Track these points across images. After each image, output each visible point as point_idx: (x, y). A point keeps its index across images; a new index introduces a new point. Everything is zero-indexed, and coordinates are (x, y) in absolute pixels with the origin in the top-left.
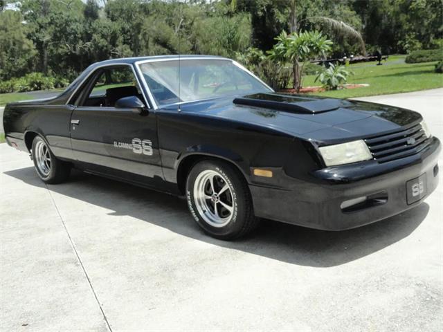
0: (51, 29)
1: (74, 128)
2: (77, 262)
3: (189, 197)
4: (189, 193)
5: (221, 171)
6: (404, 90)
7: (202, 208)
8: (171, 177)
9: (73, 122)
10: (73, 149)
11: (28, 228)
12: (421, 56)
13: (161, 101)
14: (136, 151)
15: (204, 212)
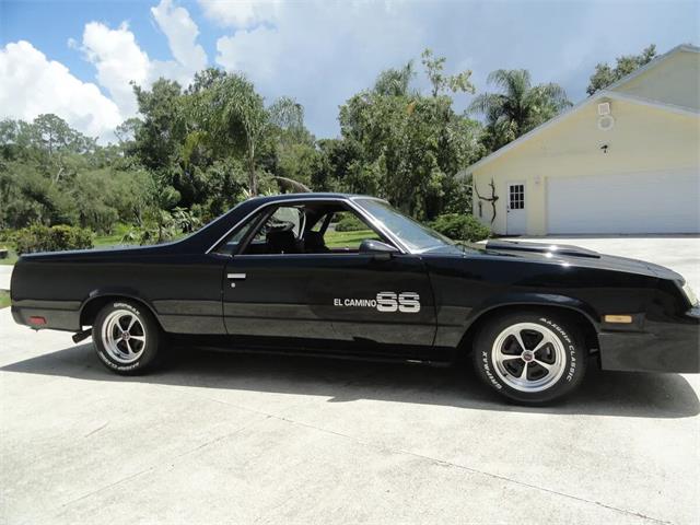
3: (485, 360)
4: (485, 354)
5: (549, 323)
7: (502, 372)
9: (230, 276)
10: (223, 317)
14: (383, 309)
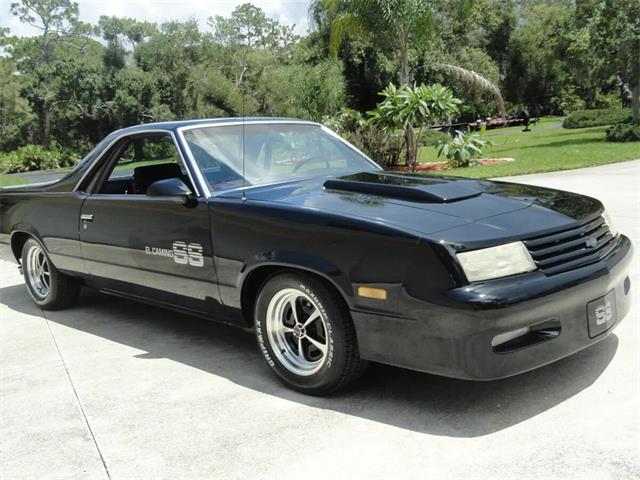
0: (56, 82)
1: (85, 226)
2: (88, 435)
3: (259, 330)
4: (258, 323)
5: (308, 291)
6: (565, 167)
7: (279, 347)
8: (232, 299)
9: (83, 217)
10: (83, 258)
11: (13, 381)
12: (585, 119)
13: (217, 186)
14: (178, 261)
15: (283, 352)
